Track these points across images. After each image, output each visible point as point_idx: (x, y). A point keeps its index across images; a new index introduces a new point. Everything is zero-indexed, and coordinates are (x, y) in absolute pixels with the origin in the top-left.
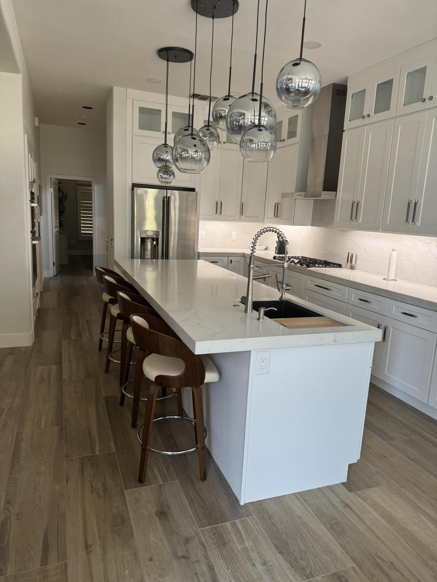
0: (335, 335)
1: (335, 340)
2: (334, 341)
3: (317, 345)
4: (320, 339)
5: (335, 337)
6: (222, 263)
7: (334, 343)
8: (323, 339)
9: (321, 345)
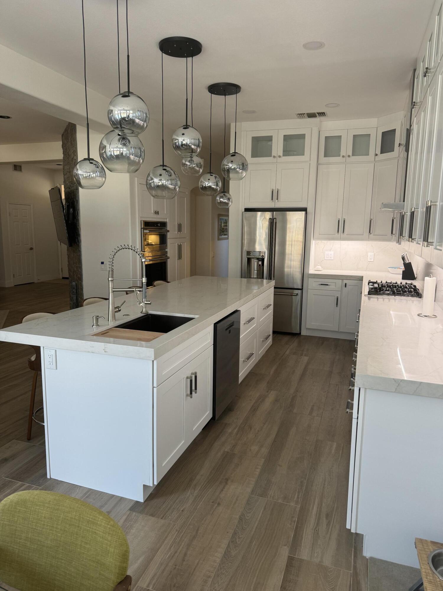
0: (105, 346)
1: (106, 350)
2: (104, 351)
3: (89, 352)
4: (91, 347)
5: (105, 347)
6: (336, 286)
7: (104, 353)
8: (93, 347)
9: (92, 352)
